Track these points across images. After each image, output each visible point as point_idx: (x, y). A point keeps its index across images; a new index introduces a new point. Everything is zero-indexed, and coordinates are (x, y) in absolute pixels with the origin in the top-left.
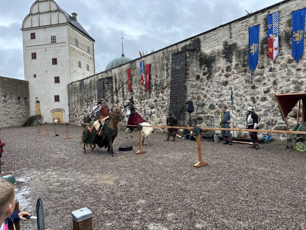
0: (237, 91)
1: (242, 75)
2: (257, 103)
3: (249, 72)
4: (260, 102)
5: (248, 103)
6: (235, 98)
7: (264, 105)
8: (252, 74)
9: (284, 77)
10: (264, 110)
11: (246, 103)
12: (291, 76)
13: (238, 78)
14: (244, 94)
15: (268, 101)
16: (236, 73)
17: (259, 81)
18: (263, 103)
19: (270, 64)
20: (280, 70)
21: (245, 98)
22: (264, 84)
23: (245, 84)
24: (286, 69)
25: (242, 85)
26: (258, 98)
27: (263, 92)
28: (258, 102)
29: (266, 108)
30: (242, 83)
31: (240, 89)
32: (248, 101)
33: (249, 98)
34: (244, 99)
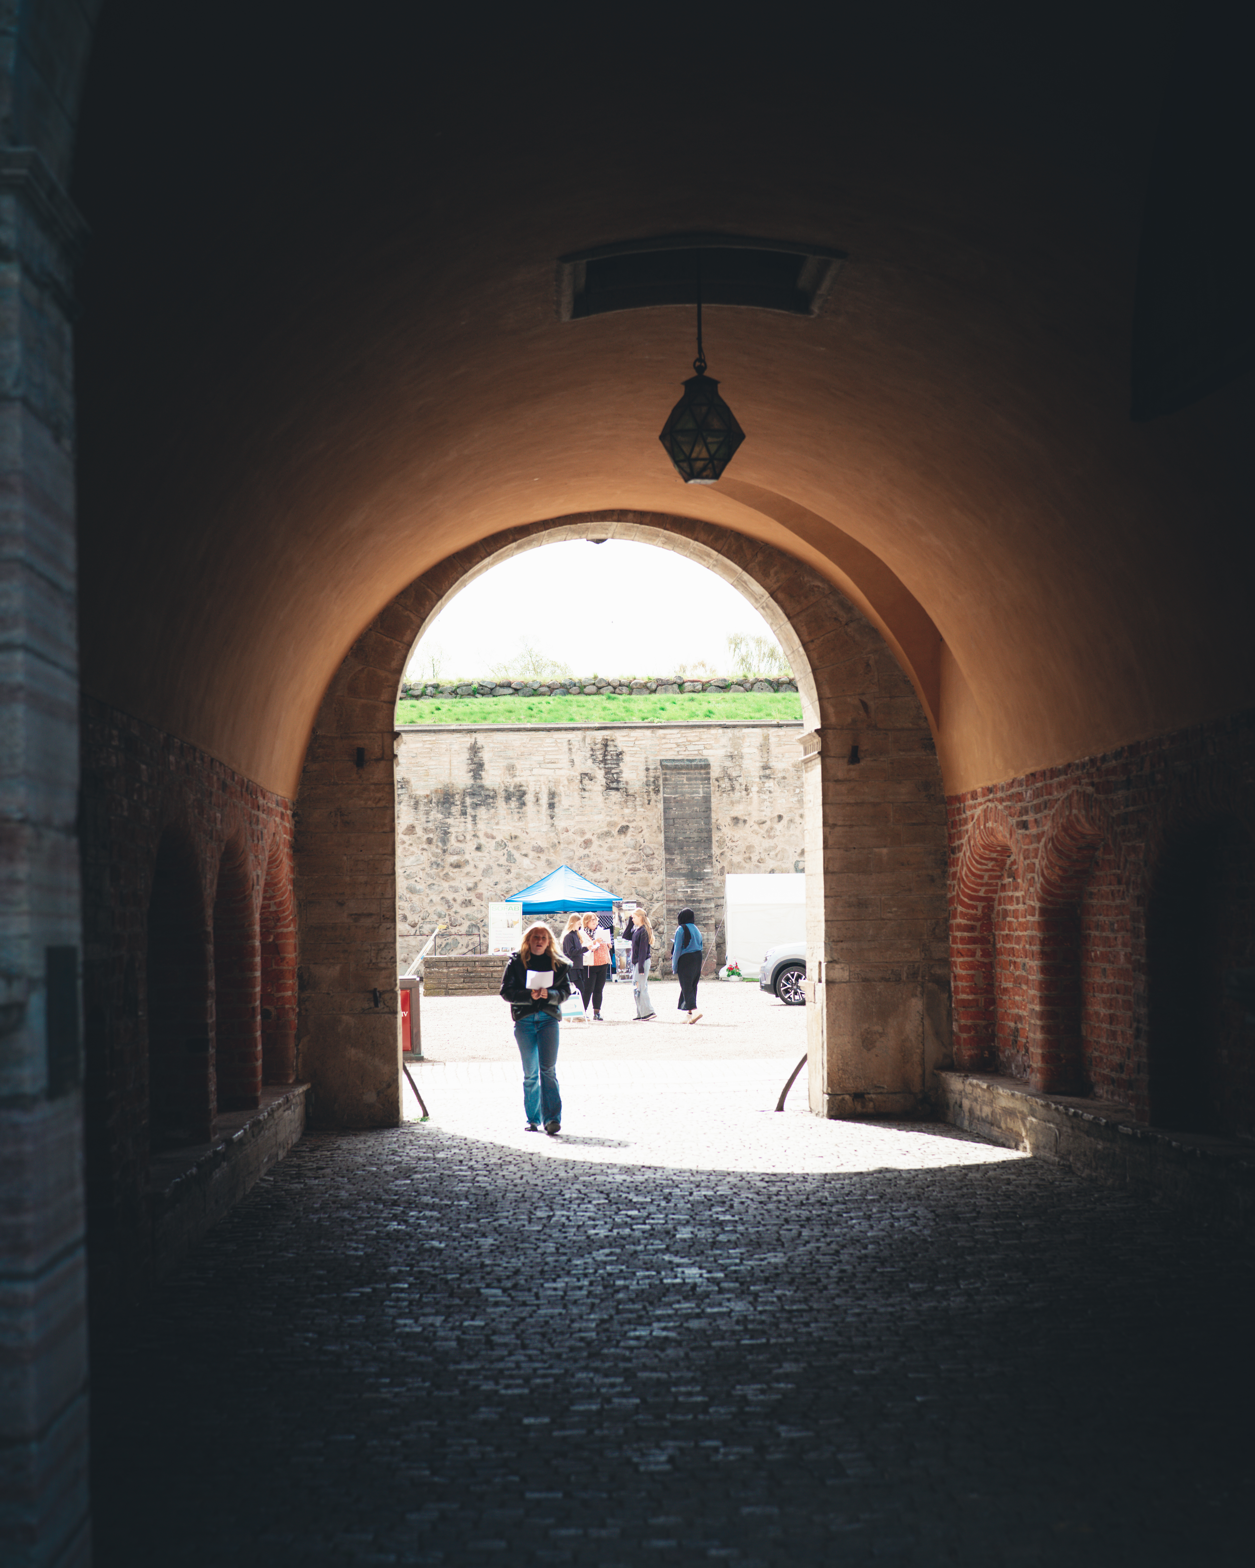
0: (412, 882)
1: (423, 849)
2: (454, 910)
3: (437, 847)
4: (459, 909)
5: (434, 908)
6: (408, 896)
7: (467, 915)
8: (444, 851)
9: (502, 866)
10: (467, 924)
11: (431, 910)
12: (512, 865)
13: (412, 854)
14: (428, 891)
15: (475, 908)
16: (408, 842)
17: (457, 866)
18: (464, 911)
19: (478, 837)
20: (496, 850)
21: (429, 899)
22: (468, 874)
23: (428, 869)
24: (505, 851)
25: (423, 870)
26: (455, 900)
27: (465, 890)
28: (456, 907)
29: (470, 920)
30: (421, 867)
31: (418, 879)
32: (435, 905)
33: (436, 899)
34: (427, 900)
